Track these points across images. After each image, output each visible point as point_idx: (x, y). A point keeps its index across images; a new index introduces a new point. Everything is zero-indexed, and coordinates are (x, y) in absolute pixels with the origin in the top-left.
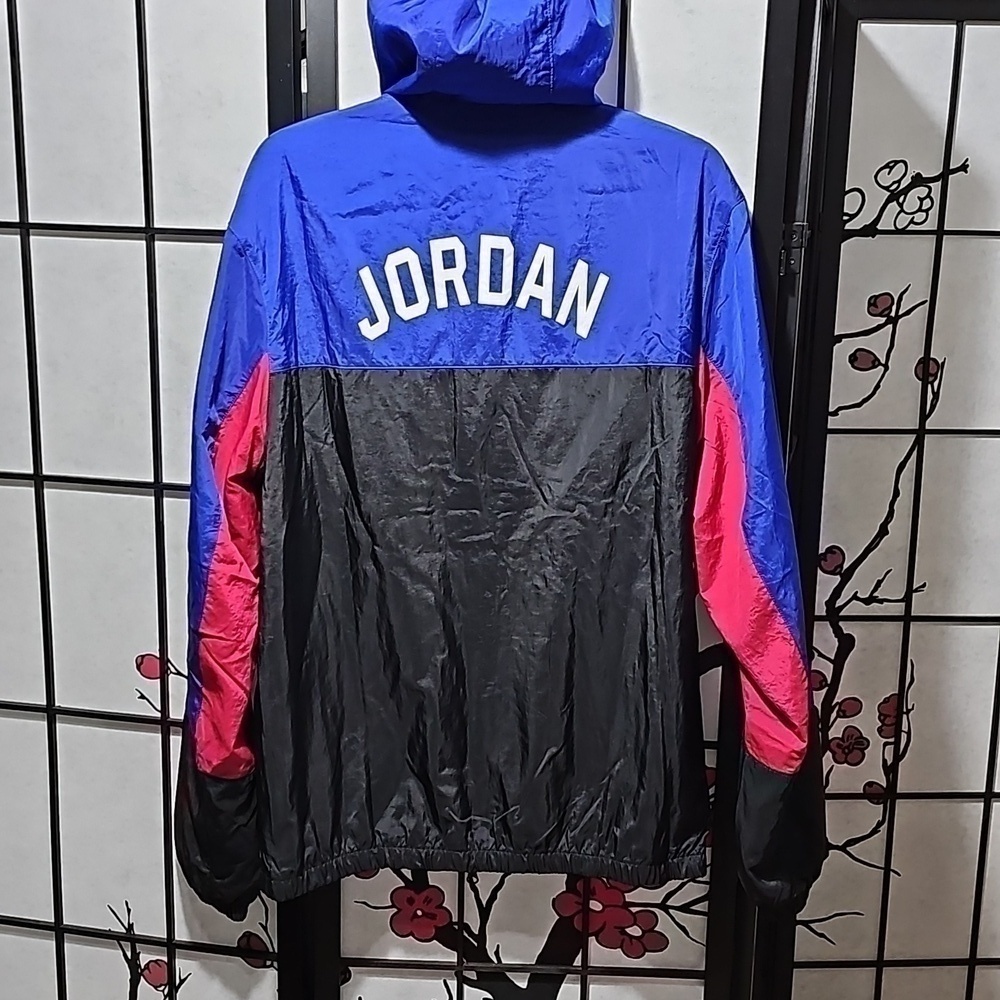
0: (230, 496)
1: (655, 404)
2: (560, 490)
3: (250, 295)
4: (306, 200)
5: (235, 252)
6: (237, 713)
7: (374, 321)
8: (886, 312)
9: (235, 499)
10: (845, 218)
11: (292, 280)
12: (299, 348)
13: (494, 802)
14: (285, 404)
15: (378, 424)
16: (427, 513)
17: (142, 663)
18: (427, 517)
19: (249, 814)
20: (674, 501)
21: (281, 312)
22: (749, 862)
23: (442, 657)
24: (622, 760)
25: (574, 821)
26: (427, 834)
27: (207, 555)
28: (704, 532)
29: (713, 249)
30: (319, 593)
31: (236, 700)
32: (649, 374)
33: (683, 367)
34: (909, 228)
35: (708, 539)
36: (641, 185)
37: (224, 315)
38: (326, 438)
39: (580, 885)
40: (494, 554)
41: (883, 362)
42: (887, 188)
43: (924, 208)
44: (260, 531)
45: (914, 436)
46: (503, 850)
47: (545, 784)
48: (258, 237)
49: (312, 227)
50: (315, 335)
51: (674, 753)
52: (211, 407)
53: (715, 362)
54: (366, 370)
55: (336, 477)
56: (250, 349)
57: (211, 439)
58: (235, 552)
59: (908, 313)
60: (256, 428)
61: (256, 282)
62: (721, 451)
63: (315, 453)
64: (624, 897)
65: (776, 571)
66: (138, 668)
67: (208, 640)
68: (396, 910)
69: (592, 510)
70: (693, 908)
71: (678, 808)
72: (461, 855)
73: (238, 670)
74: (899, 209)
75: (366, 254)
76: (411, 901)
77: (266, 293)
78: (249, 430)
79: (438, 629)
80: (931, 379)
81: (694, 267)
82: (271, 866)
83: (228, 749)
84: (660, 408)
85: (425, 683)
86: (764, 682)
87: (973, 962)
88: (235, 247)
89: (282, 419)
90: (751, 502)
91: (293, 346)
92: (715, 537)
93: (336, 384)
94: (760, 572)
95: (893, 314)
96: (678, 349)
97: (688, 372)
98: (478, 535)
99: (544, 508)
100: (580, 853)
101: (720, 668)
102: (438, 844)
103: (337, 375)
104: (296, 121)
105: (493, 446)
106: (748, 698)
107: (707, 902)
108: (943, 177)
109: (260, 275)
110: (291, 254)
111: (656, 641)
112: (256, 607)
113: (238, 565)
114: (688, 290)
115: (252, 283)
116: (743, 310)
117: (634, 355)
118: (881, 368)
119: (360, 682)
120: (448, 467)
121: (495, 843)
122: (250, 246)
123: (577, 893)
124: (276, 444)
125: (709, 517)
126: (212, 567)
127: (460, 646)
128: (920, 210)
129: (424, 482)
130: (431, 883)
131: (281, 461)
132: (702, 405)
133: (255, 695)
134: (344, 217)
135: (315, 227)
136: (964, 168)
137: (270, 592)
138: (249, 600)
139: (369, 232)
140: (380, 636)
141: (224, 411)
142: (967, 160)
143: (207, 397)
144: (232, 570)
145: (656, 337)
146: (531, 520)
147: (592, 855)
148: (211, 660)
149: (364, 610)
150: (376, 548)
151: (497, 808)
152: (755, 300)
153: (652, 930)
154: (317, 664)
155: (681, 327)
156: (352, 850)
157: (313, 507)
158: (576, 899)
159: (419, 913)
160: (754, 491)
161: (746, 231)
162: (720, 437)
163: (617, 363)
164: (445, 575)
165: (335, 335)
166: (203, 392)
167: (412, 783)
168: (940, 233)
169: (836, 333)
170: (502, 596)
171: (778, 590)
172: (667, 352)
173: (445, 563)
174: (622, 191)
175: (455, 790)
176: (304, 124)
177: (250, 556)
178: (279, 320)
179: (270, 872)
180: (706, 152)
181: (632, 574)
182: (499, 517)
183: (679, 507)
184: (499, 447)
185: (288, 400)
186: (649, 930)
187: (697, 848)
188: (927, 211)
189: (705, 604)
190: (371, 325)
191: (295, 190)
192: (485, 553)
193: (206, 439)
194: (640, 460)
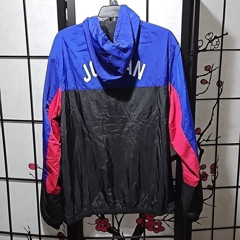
0: (52, 123)
1: (158, 96)
2: (135, 118)
3: (56, 72)
4: (69, 48)
5: (51, 61)
6: (57, 178)
7: (87, 77)
8: (209, 70)
9: (54, 124)
10: (199, 47)
11: (66, 68)
12: (68, 85)
13: (121, 196)
14: (65, 99)
15: (89, 103)
16: (102, 125)
17: (30, 166)
18: (102, 126)
19: (60, 203)
20: (164, 120)
21: (63, 76)
22: (185, 209)
23: (107, 161)
24: (153, 185)
25: (141, 200)
26: (105, 205)
27: (48, 139)
28: (171, 127)
29: (171, 57)
30: (75, 146)
31: (56, 175)
32: (157, 88)
33: (165, 86)
34: (214, 49)
35: (173, 129)
36: (153, 41)
37: (49, 77)
38: (76, 107)
39: (142, 216)
40: (119, 134)
41: (209, 82)
42: (208, 40)
43: (217, 44)
44: (60, 132)
45: (217, 100)
46: (124, 208)
47: (134, 192)
48: (57, 58)
49: (71, 55)
50: (72, 82)
51: (166, 183)
52: (47, 101)
53: (173, 85)
54: (86, 90)
55: (79, 117)
56: (56, 86)
57: (47, 109)
58: (54, 138)
59: (214, 70)
60: (58, 106)
61: (57, 69)
62: (175, 107)
63: (73, 112)
64: (154, 218)
65: (190, 136)
66: (29, 167)
67: (48, 160)
68: (97, 225)
69: (143, 123)
70: (171, 220)
71: (167, 196)
72: (114, 210)
73: (56, 167)
74: (211, 45)
75: (85, 61)
76: (100, 222)
77: (60, 72)
78: (57, 106)
79: (106, 154)
80: (220, 86)
81: (167, 61)
82: (66, 216)
83: (54, 187)
84: (160, 97)
85: (103, 168)
86: (188, 164)
87: (235, 227)
88: (51, 60)
89: (65, 103)
90: (183, 120)
91: (67, 85)
92: (174, 128)
93: (78, 94)
94: (186, 137)
95: (211, 70)
96: (164, 82)
97: (166, 87)
98: (115, 130)
99: (131, 123)
100: (143, 208)
101: (176, 160)
102: (108, 208)
103: (78, 92)
104: (65, 28)
105: (118, 108)
106: (184, 168)
107: (174, 219)
108: (222, 36)
109: (58, 67)
110: (65, 62)
111: (161, 155)
112: (60, 151)
113: (55, 141)
114: (166, 67)
115: (56, 69)
116: (180, 72)
117: (152, 84)
118: (208, 84)
119: (86, 168)
120: (107, 113)
121: (122, 207)
122: (55, 60)
123: (142, 218)
124: (64, 110)
125: (172, 123)
126: (49, 142)
127: (111, 158)
128: (216, 45)
129: (101, 117)
130: (105, 217)
131: (65, 114)
132: (170, 96)
133: (61, 173)
134: (79, 52)
135: (72, 55)
136: (227, 34)
137: (63, 147)
138: (58, 149)
139: (85, 55)
140: (91, 157)
141: (50, 102)
142: (227, 32)
143: (46, 98)
144: (54, 142)
145: (158, 79)
146: (128, 126)
147: (146, 208)
148: (49, 165)
149: (87, 150)
150: (90, 134)
151: (122, 198)
152: (183, 69)
153: (161, 226)
154: (76, 164)
155: (164, 76)
156: (86, 211)
157: (73, 125)
158: (142, 219)
159: (103, 225)
160: (184, 117)
161: (180, 52)
162: (174, 103)
163: (148, 86)
164: (107, 140)
165: (78, 81)
166: (45, 97)
167: (100, 193)
168: (221, 50)
169: (197, 76)
170: (122, 145)
171: (191, 141)
172: (161, 83)
173: (107, 137)
174: (148, 43)
175: (111, 194)
176: (68, 29)
177: (58, 138)
178: (63, 78)
179: (66, 218)
180: (169, 33)
181: (154, 138)
182: (120, 125)
183: (165, 121)
184: (120, 108)
185: (66, 98)
186: (160, 226)
187: (172, 205)
188: (218, 45)
189: (172, 145)
190: (87, 79)
191: (66, 45)
192: (117, 134)
193: (46, 109)
194: (155, 110)
